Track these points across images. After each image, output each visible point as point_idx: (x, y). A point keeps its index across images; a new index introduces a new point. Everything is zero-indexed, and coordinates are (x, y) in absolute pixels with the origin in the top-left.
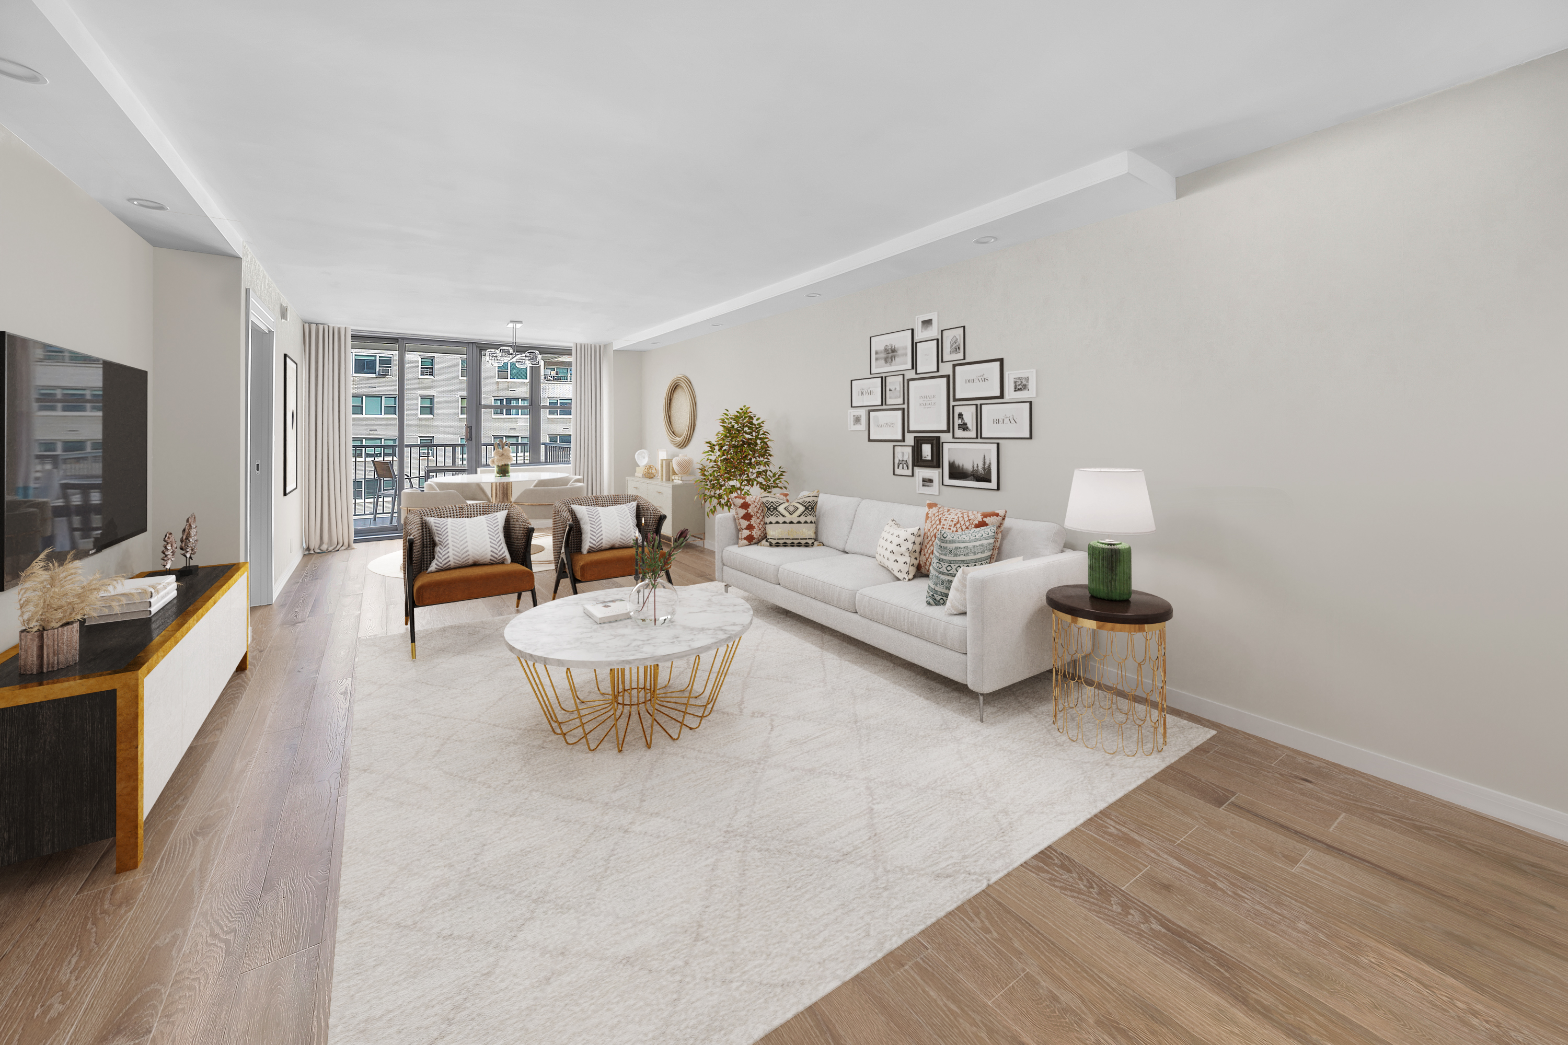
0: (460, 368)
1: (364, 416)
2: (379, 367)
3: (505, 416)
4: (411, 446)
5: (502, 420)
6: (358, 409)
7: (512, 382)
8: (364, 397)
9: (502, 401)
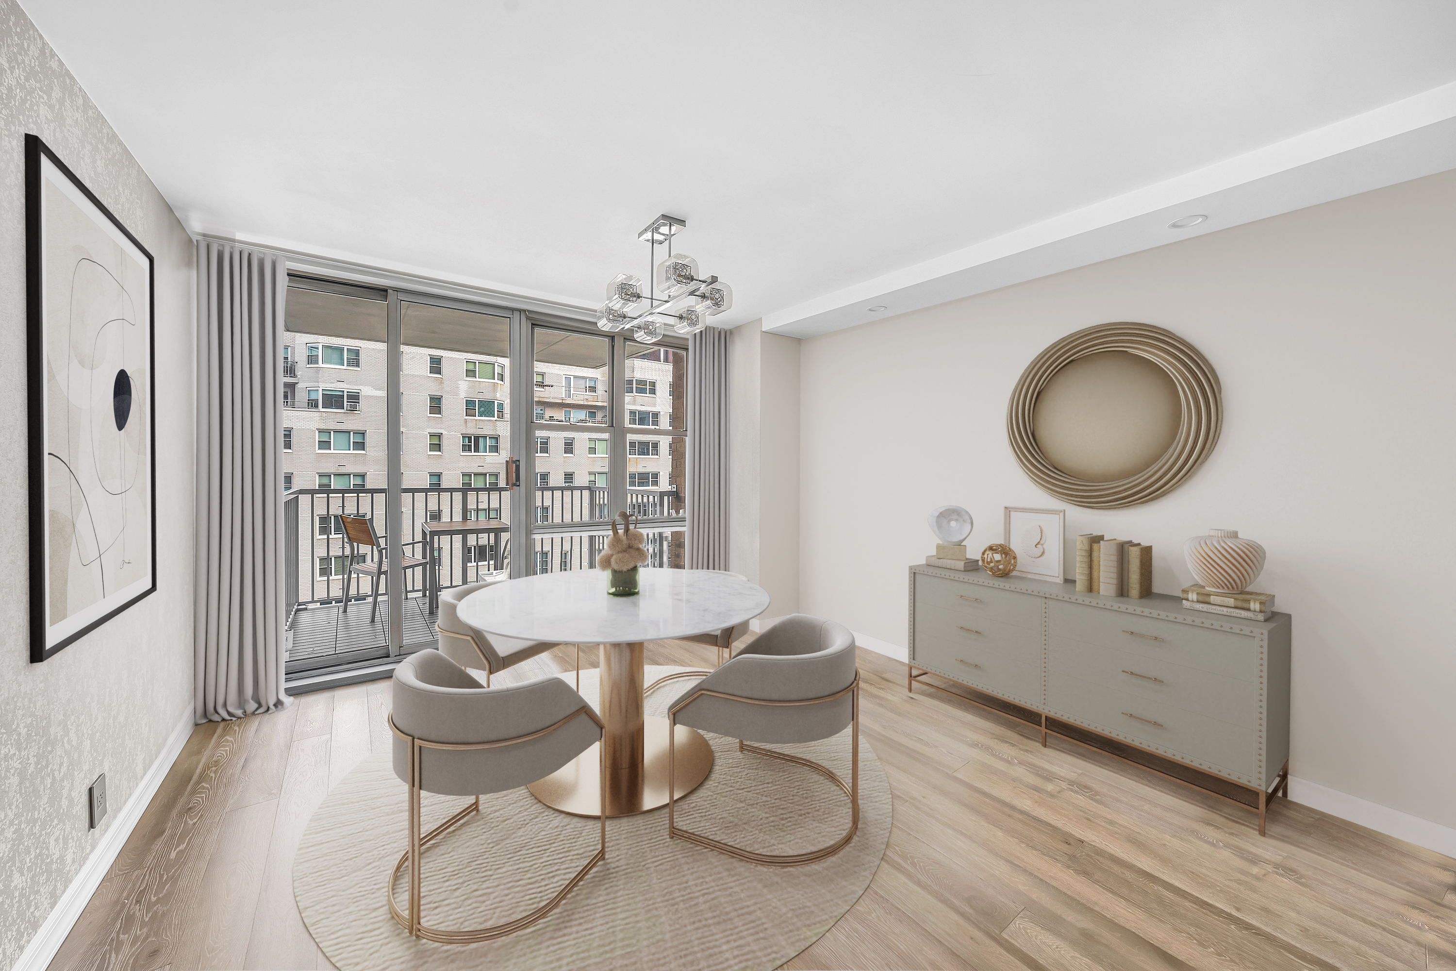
0: (429, 405)
1: (332, 451)
2: (347, 402)
3: (473, 453)
4: (413, 491)
5: (471, 457)
6: (325, 444)
7: (480, 420)
8: (332, 432)
9: (470, 438)
